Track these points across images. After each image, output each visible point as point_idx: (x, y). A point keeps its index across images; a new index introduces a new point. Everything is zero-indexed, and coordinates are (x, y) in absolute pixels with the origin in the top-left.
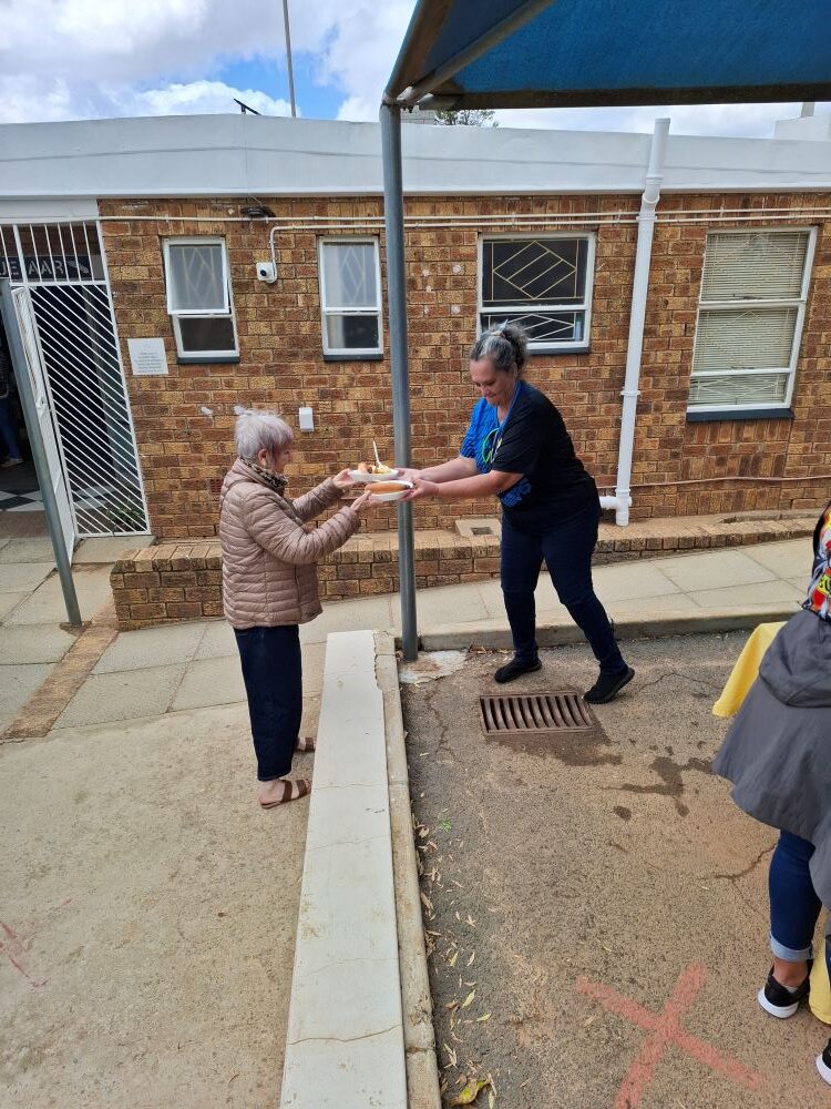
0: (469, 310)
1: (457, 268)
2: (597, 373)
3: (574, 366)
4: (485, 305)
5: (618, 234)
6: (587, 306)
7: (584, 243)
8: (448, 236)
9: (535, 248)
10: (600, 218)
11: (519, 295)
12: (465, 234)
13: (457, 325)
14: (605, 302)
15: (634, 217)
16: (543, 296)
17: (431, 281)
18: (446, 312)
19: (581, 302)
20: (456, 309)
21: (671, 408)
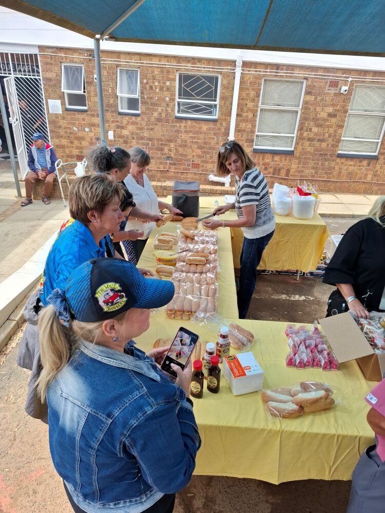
0: (173, 100)
1: (168, 83)
2: (219, 129)
3: (211, 125)
4: (179, 98)
5: (228, 76)
6: (217, 102)
7: (217, 78)
8: (165, 70)
9: (198, 79)
10: (222, 69)
11: (192, 96)
12: (171, 70)
13: (168, 105)
14: (223, 102)
15: (234, 70)
16: (201, 97)
17: (158, 87)
18: (164, 99)
19: (215, 101)
20: (167, 99)
21: (247, 146)
